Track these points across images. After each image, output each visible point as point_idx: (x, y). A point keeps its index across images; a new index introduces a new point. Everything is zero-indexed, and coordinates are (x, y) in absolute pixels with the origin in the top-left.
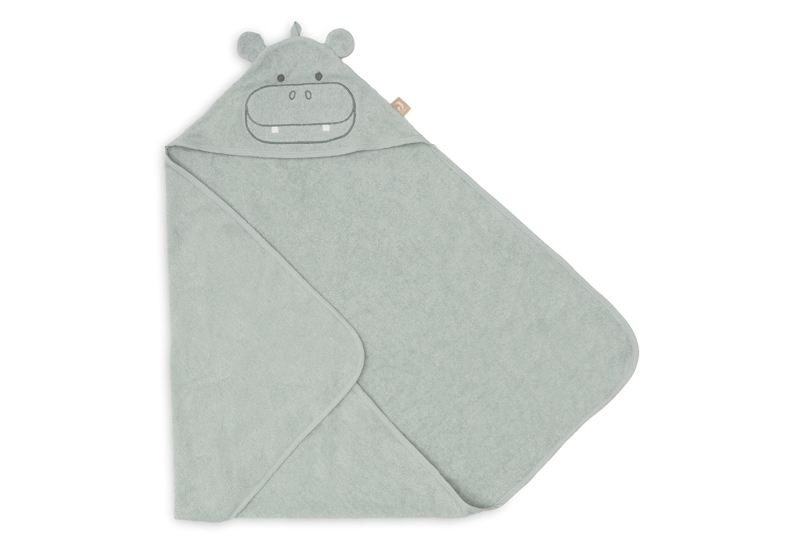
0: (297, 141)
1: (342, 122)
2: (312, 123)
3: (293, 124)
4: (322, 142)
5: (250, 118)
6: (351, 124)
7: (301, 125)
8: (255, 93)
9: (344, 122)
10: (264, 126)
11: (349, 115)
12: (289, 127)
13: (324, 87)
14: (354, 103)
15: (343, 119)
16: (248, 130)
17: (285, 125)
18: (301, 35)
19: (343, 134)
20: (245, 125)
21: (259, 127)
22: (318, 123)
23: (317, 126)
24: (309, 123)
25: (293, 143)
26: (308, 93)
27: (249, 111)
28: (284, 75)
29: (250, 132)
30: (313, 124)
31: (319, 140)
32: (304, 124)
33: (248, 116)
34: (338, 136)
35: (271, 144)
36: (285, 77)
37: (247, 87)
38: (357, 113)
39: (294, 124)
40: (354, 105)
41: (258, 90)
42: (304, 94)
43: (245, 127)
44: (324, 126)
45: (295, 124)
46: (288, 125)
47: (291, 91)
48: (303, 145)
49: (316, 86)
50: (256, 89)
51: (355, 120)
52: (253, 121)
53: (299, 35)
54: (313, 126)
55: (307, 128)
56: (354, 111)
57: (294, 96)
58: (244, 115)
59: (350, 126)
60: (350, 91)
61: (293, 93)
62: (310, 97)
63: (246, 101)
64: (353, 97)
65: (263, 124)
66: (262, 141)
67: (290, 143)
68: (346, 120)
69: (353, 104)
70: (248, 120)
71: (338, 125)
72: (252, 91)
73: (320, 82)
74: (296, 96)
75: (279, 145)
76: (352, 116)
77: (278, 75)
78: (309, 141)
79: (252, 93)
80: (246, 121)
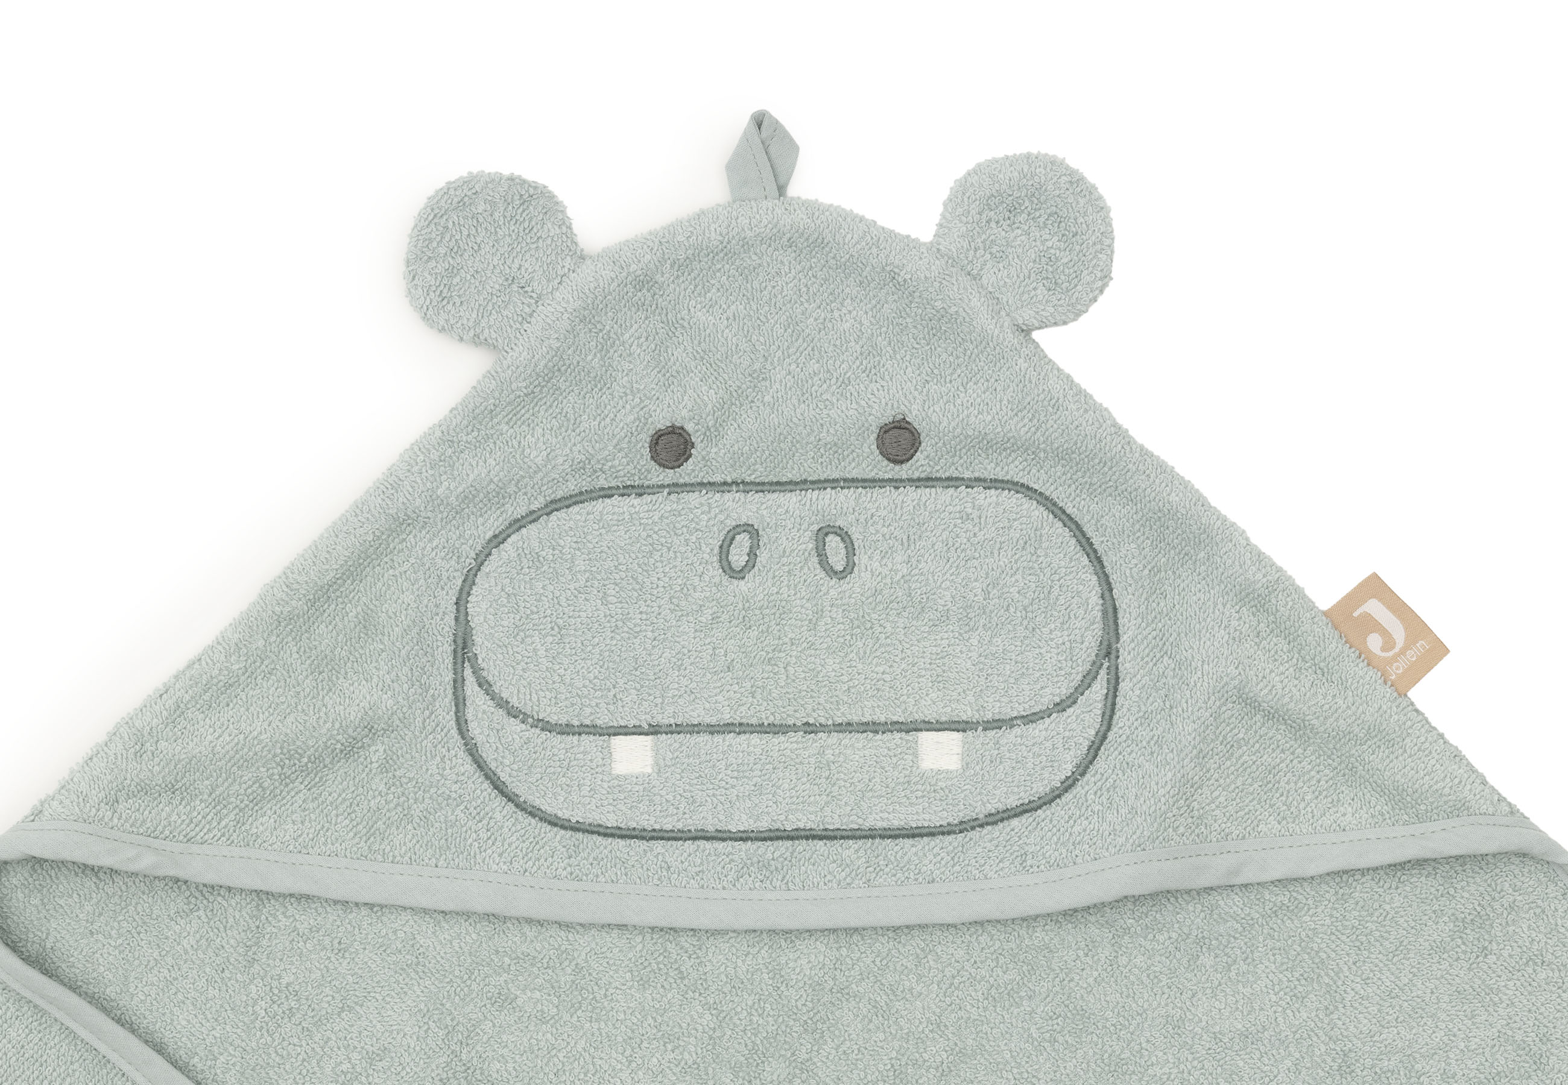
0: (764, 824)
4: (914, 834)
5: (483, 684)
6: (1093, 732)
9: (1047, 721)
10: (566, 730)
13: (931, 506)
14: (1109, 603)
15: (1046, 700)
16: (472, 751)
17: (695, 729)
19: (1040, 788)
20: (453, 723)
22: (895, 718)
25: (744, 837)
26: (833, 541)
28: (690, 427)
29: (480, 764)
33: (468, 672)
34: (1013, 802)
37: (466, 499)
38: (1127, 663)
40: (1111, 613)
41: (533, 517)
43: (454, 732)
44: (926, 738)
46: (713, 730)
47: (731, 523)
48: (801, 845)
49: (884, 497)
50: (522, 511)
51: (1114, 704)
52: (502, 704)
54: (859, 740)
55: (829, 752)
56: (1108, 651)
57: (752, 554)
58: (449, 660)
60: (1084, 534)
61: (743, 541)
63: (459, 582)
64: (1103, 567)
65: (563, 721)
66: (555, 822)
68: (1061, 706)
69: (1105, 613)
71: (1009, 736)
72: (494, 523)
73: (903, 471)
74: (763, 557)
75: (658, 846)
77: (652, 432)
79: (498, 540)
80: (460, 702)
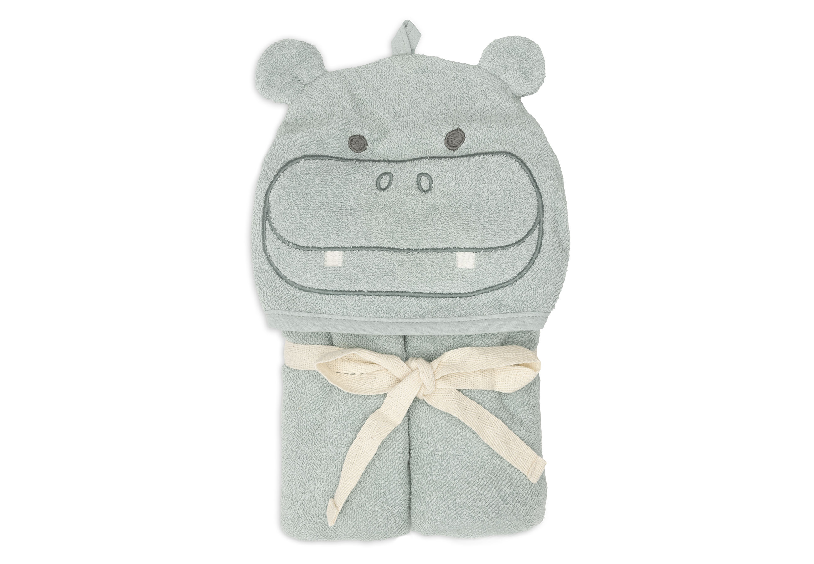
1: (506, 246)
2: (430, 247)
3: (381, 247)
7: (401, 249)
8: (289, 169)
11: (527, 231)
12: (370, 253)
18: (417, 51)
21: (295, 252)
23: (443, 254)
24: (422, 247)
27: (272, 211)
30: (434, 250)
31: (446, 291)
32: (409, 249)
35: (321, 294)
36: (369, 143)
39: (384, 248)
42: (415, 180)
45: (386, 246)
53: (413, 51)
59: (529, 258)
62: (428, 187)
67: (370, 293)
70: (267, 233)
76: (533, 235)
78: (420, 291)
